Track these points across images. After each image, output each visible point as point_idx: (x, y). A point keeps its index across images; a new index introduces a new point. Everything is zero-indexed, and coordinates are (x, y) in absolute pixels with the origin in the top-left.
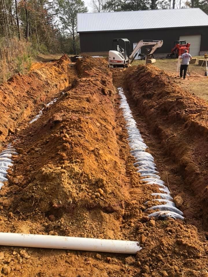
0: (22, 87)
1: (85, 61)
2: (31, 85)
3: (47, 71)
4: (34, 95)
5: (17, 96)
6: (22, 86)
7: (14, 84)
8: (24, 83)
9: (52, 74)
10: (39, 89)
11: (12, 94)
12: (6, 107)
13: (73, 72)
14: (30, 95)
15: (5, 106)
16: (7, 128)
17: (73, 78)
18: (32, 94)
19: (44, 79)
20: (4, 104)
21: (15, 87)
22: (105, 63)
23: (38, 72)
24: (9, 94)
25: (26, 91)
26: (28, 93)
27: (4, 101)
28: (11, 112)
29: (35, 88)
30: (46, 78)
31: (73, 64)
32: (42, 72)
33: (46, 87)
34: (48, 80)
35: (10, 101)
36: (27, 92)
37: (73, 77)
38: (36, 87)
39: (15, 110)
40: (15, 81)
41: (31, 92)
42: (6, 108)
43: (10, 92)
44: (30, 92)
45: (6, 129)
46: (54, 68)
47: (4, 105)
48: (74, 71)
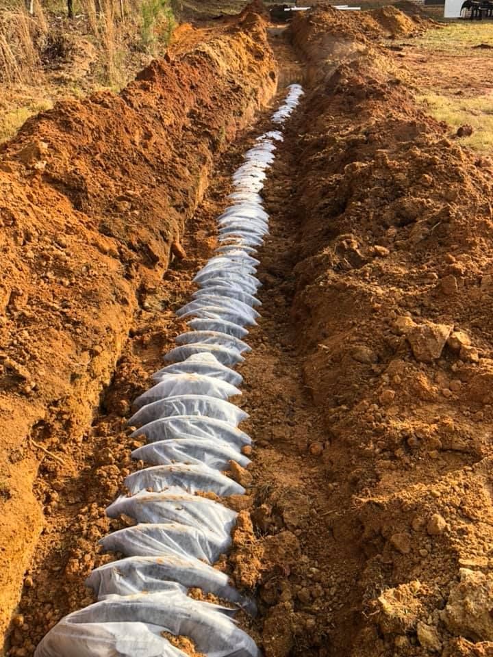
0: (178, 97)
1: (320, 20)
2: (197, 93)
3: (230, 50)
4: (210, 124)
5: (171, 126)
6: (179, 94)
7: (157, 89)
8: (182, 86)
9: (240, 58)
10: (217, 105)
11: (160, 124)
12: (152, 166)
13: (282, 53)
14: (201, 124)
15: (151, 163)
16: (167, 241)
17: (288, 72)
18: (205, 122)
19: (225, 73)
20: (148, 158)
21: (161, 98)
22: (372, 25)
23: (208, 51)
24: (153, 122)
25: (187, 110)
26: (193, 118)
27: (145, 146)
28: (169, 186)
29: (208, 101)
30: (228, 70)
31: (280, 29)
32: (217, 51)
33: (234, 99)
34: (233, 76)
35: (159, 148)
36: (192, 114)
37: (288, 68)
38: (209, 99)
39: (178, 177)
40: (157, 77)
41: (203, 116)
42: (154, 169)
43: (157, 116)
44: (199, 115)
45: (165, 244)
46: (243, 40)
47: (146, 161)
48: (284, 48)
